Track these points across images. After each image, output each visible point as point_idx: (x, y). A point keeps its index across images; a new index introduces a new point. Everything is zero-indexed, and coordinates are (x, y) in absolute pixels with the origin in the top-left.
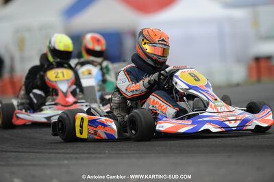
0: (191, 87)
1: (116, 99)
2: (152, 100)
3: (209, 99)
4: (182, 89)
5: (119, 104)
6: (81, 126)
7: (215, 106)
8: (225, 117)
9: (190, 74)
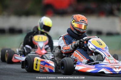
0: (97, 48)
1: (57, 51)
2: (75, 54)
3: (105, 55)
4: (91, 48)
5: (58, 54)
6: (37, 64)
7: (108, 60)
8: (113, 66)
9: (97, 41)
